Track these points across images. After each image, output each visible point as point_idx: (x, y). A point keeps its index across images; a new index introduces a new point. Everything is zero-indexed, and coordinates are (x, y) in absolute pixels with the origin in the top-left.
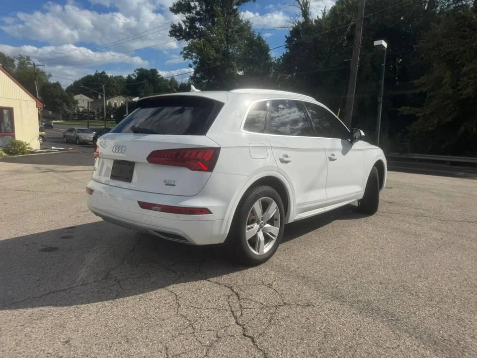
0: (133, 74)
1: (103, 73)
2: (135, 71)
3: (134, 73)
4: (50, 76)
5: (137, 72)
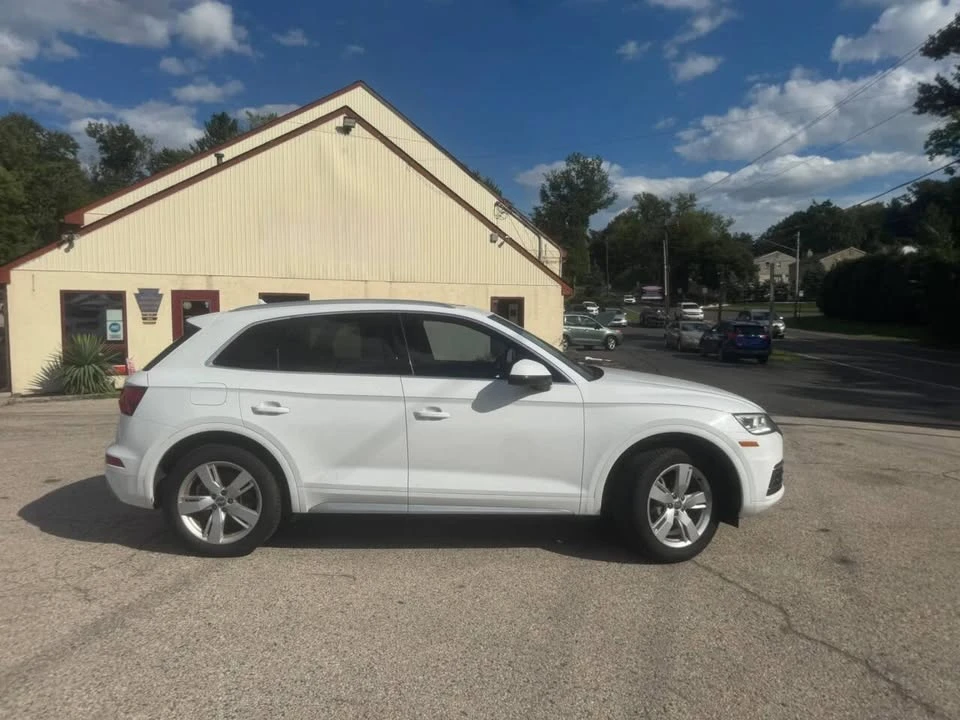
0: (905, 196)
1: (828, 203)
2: (909, 189)
3: (907, 192)
4: (730, 222)
5: (914, 189)
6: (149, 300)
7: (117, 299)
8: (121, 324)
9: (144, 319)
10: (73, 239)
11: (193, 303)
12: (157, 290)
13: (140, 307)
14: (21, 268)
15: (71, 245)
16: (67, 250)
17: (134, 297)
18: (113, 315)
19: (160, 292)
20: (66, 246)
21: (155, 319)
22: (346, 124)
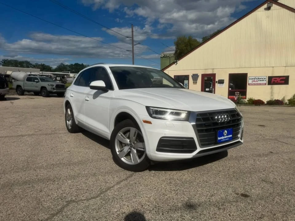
6: (195, 77)
7: (186, 77)
8: (188, 84)
9: (193, 83)
10: (177, 62)
11: (207, 78)
12: (198, 74)
13: (193, 79)
14: (166, 70)
15: (177, 63)
16: (176, 65)
17: (191, 76)
18: (186, 82)
19: (198, 75)
20: (176, 64)
21: (196, 83)
22: (268, 6)
